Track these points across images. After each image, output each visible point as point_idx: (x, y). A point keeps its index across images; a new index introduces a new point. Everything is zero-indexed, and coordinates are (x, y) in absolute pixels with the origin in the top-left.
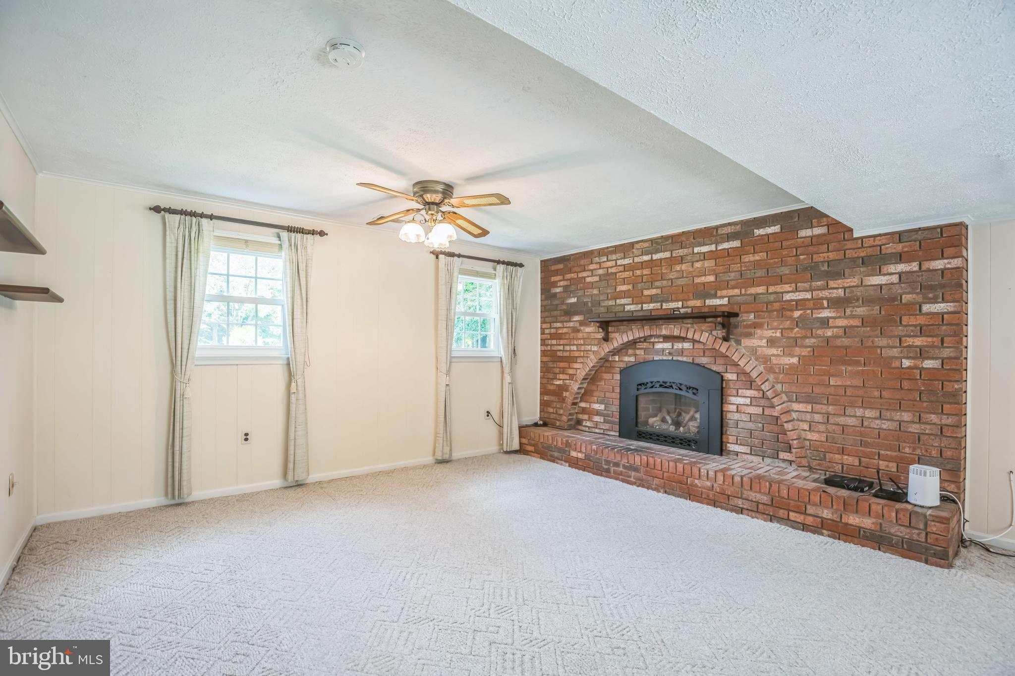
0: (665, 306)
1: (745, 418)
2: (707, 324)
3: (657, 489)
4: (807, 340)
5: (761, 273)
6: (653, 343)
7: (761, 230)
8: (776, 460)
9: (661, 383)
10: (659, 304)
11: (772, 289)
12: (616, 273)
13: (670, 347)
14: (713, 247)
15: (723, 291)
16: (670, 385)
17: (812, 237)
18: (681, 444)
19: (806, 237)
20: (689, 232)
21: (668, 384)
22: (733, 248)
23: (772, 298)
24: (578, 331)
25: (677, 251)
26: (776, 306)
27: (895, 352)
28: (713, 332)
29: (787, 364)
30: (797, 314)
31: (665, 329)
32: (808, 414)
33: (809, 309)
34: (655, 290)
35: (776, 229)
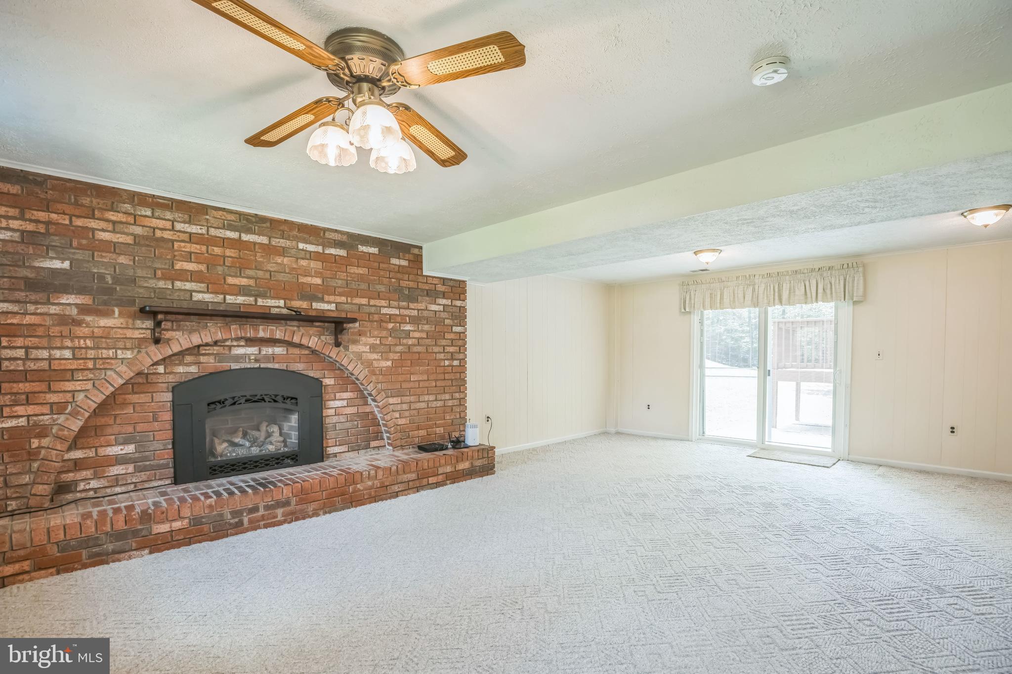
0: (260, 302)
1: (342, 419)
2: (315, 329)
3: (316, 514)
4: (397, 347)
5: (364, 286)
6: (230, 347)
7: (364, 247)
8: (369, 450)
9: (249, 397)
10: (252, 299)
11: (372, 302)
12: (173, 241)
13: (257, 352)
14: (320, 249)
15: (331, 297)
16: (261, 398)
17: (399, 266)
18: (277, 463)
19: (395, 265)
20: (292, 223)
21: (258, 397)
22: (340, 256)
23: (373, 310)
24: (78, 323)
25: (278, 240)
26: (376, 317)
27: (442, 356)
28: (321, 337)
29: (384, 367)
30: (391, 326)
31: (264, 330)
32: (399, 405)
33: (398, 323)
34: (245, 280)
35: (374, 250)
